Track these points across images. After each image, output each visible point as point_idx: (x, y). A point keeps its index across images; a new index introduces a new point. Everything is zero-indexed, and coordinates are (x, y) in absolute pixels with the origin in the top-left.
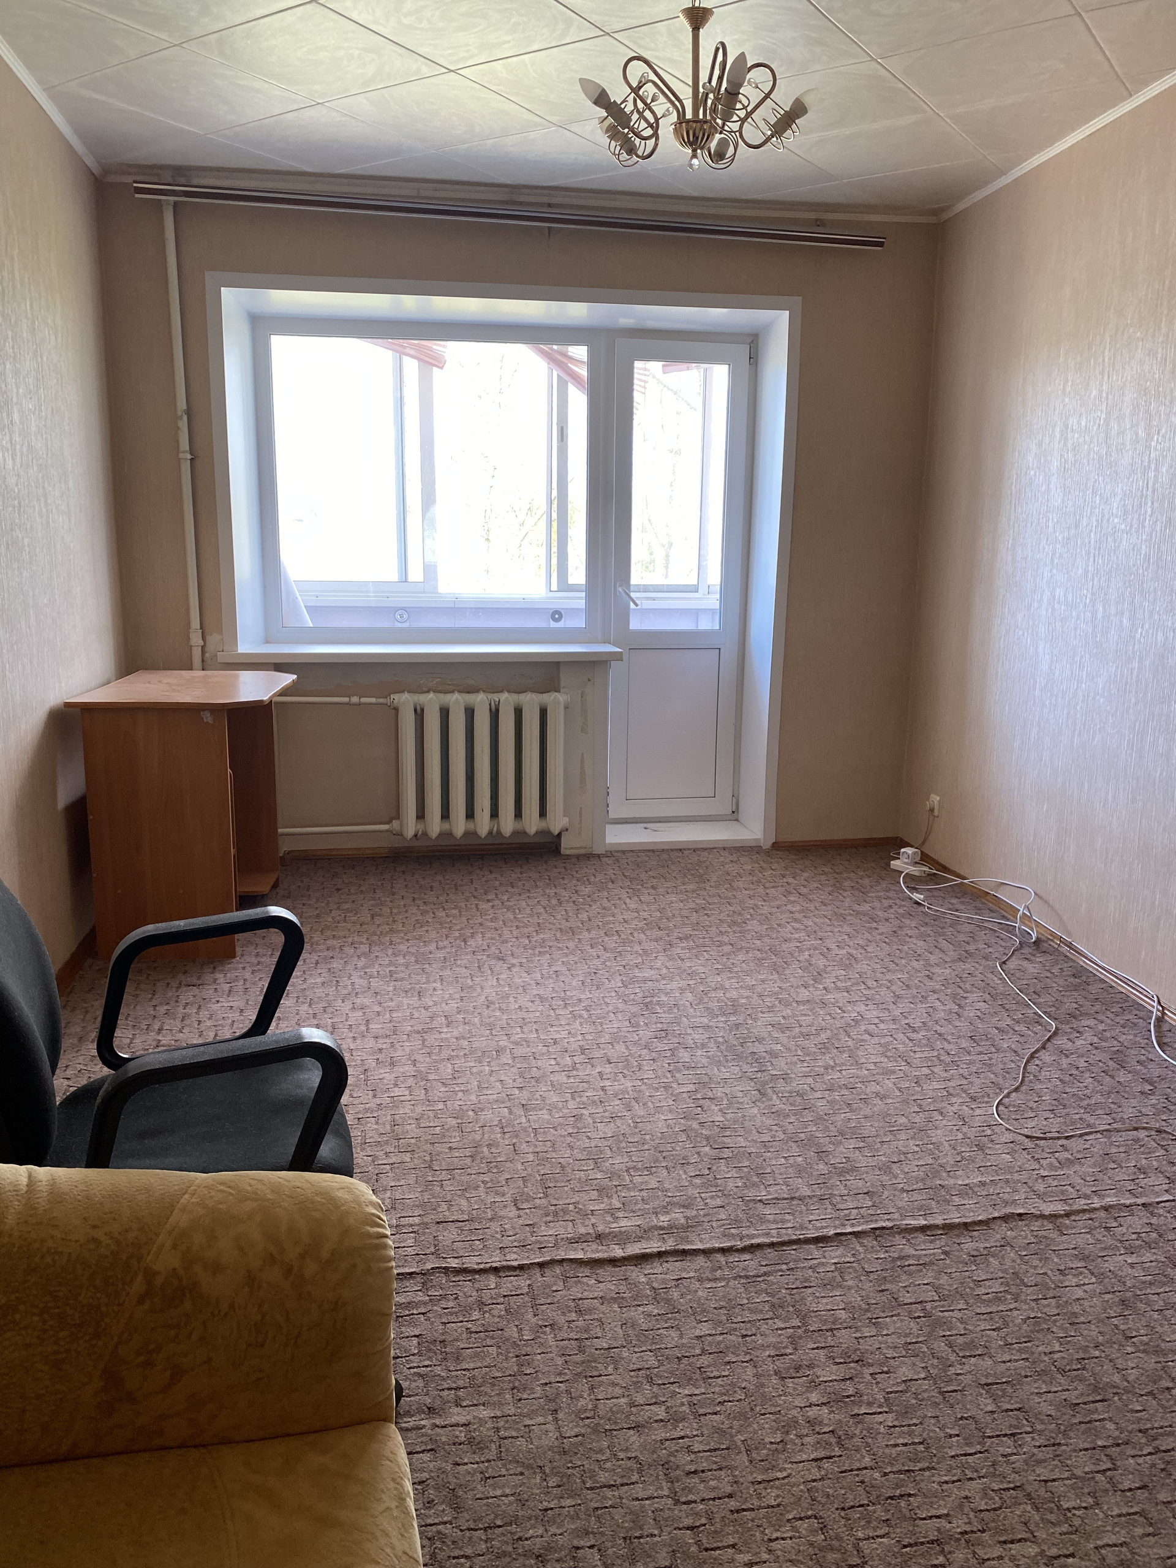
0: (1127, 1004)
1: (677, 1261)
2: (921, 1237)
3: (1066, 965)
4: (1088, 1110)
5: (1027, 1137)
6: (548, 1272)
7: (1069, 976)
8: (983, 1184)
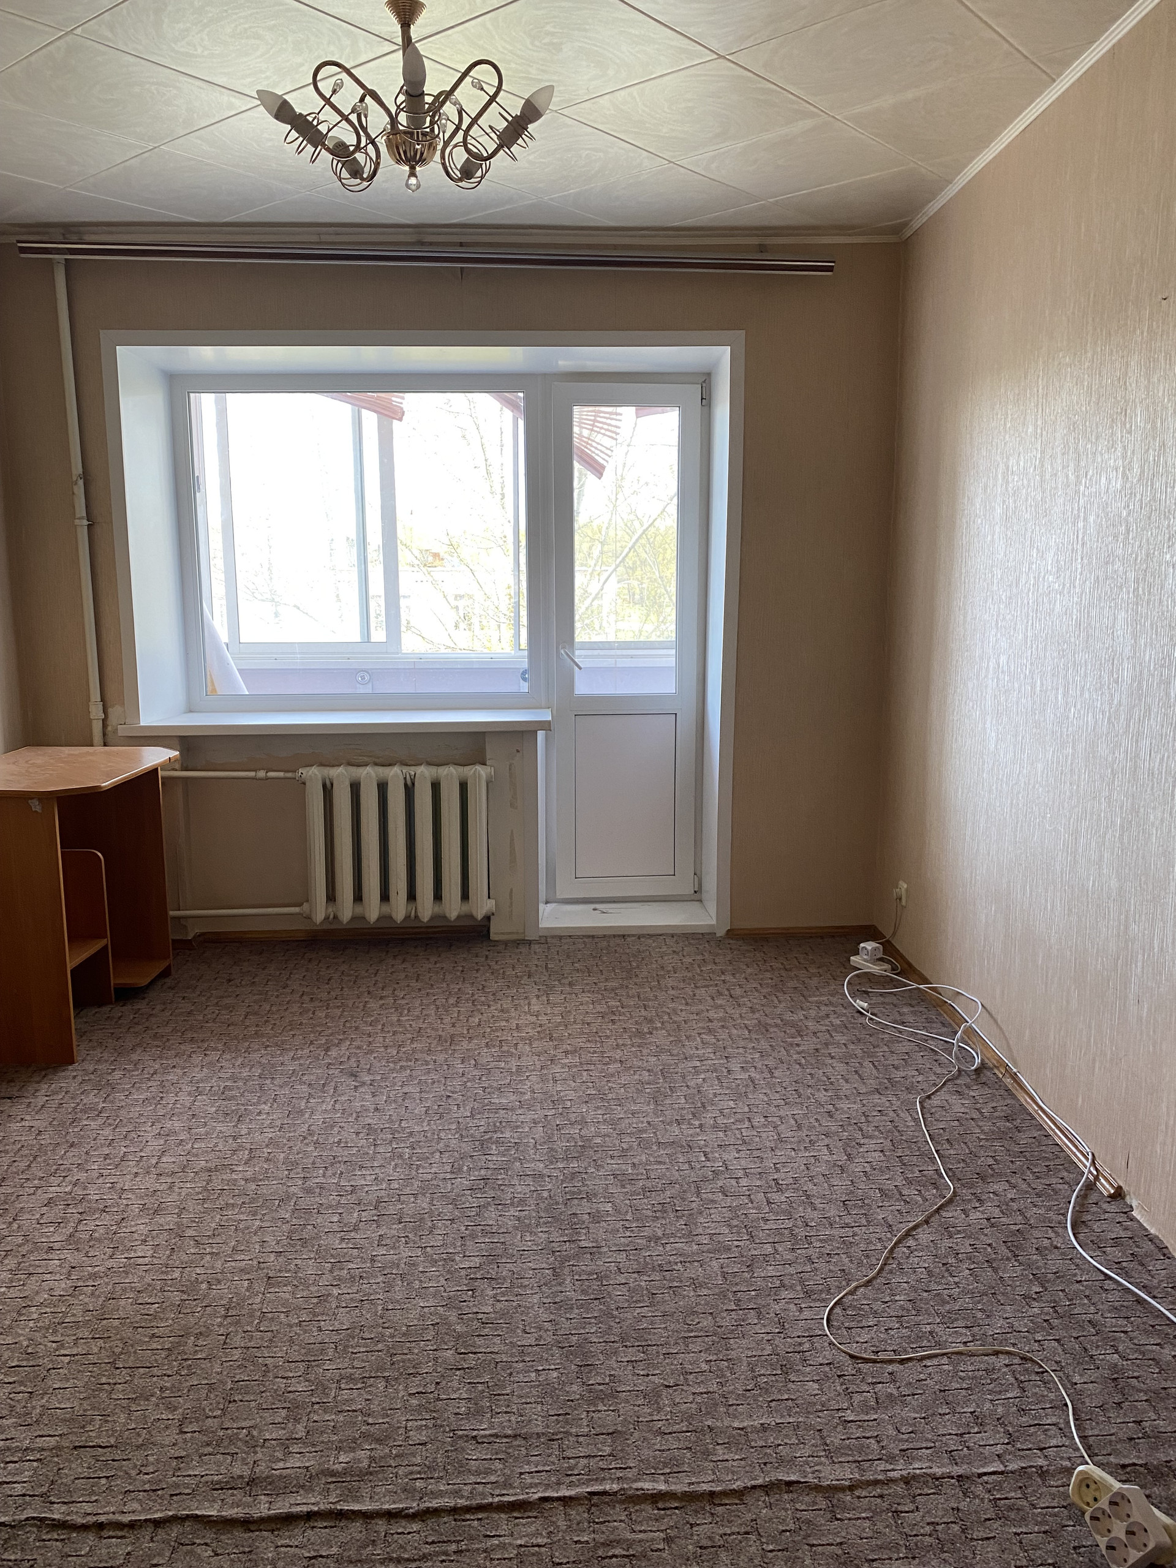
0: (1058, 1162)
1: (326, 1527)
2: (649, 1510)
3: (1002, 1103)
4: (946, 1319)
5: (852, 1357)
6: (161, 1534)
7: (999, 1117)
8: (764, 1428)
